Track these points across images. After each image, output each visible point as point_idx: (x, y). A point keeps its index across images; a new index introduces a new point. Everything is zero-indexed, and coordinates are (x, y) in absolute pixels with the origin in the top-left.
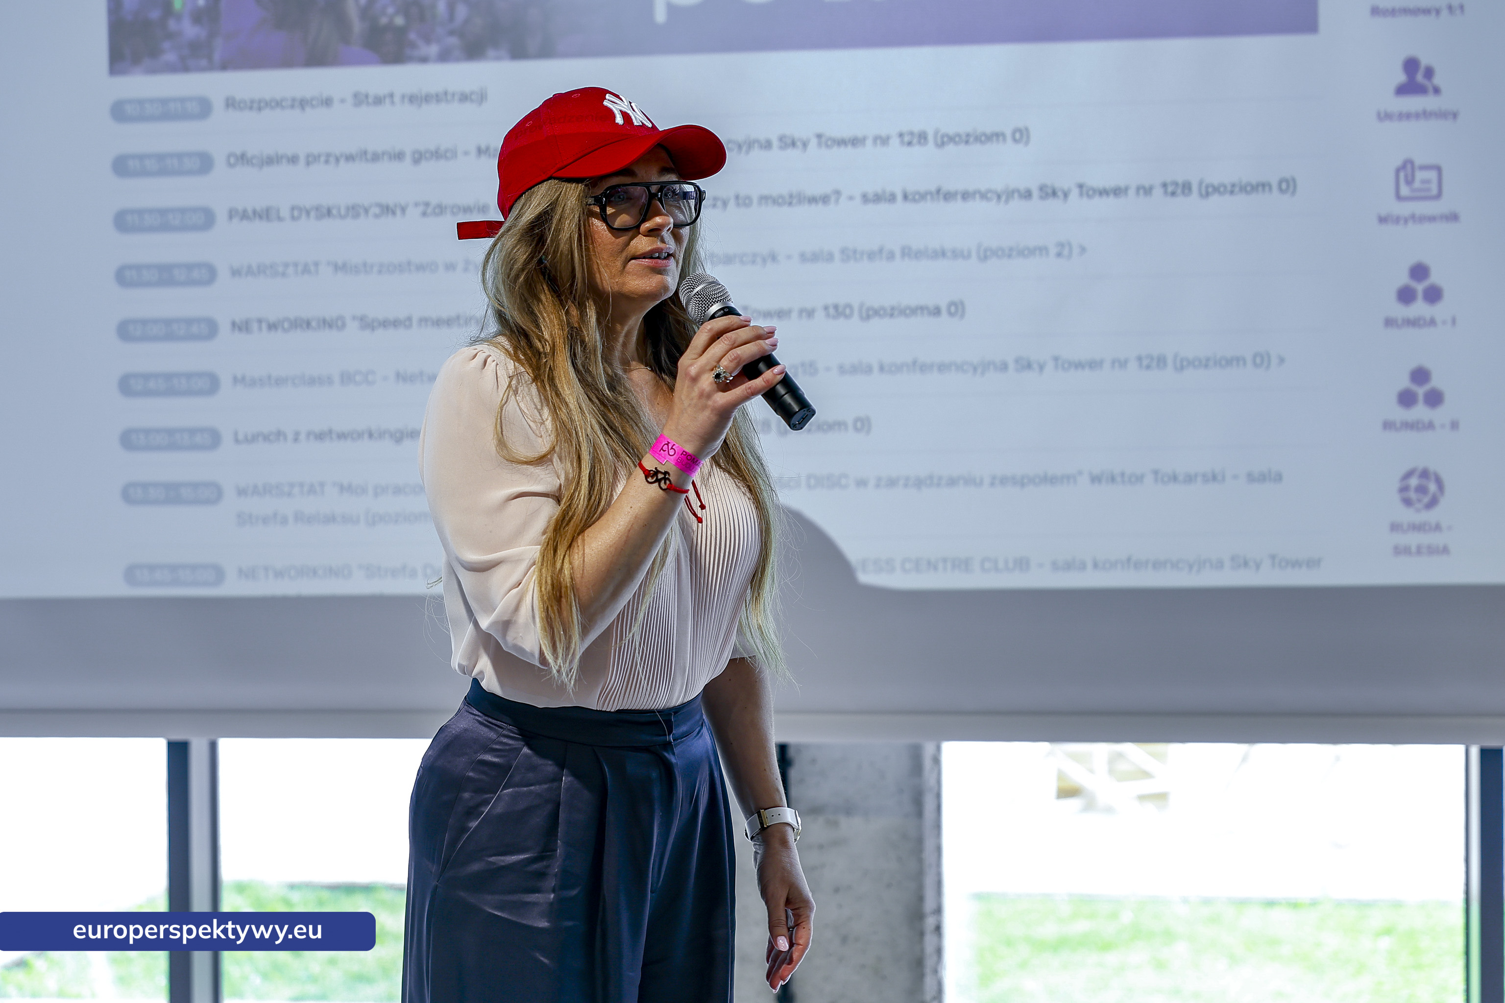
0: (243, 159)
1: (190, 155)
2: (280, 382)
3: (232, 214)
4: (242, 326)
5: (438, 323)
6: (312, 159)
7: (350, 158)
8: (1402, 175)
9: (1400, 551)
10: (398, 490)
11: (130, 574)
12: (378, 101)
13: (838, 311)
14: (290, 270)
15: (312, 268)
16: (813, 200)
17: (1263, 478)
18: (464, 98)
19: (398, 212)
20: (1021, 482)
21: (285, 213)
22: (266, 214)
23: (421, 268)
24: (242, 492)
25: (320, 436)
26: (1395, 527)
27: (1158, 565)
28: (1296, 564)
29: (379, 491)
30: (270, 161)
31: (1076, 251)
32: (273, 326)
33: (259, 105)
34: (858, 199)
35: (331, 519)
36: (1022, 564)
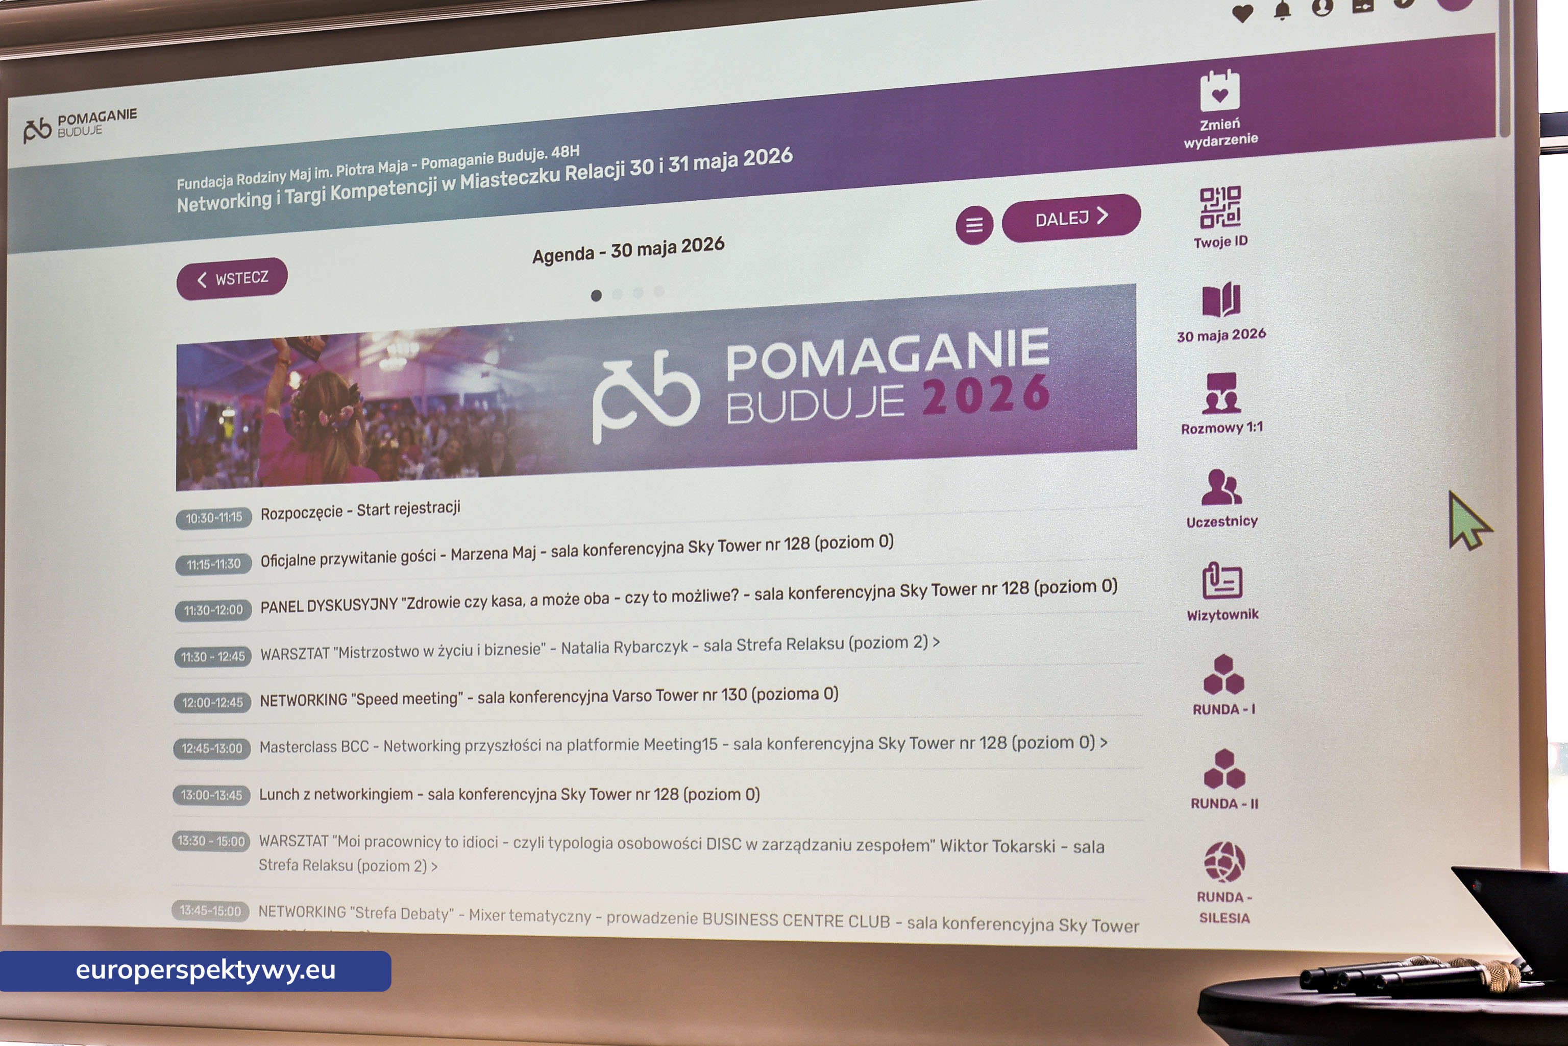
0: (273, 560)
1: (234, 556)
2: (297, 748)
3: (264, 606)
4: (268, 701)
5: (418, 700)
6: (325, 560)
7: (354, 560)
8: (1208, 574)
9: (1206, 918)
10: (384, 843)
11: (177, 909)
12: (377, 511)
13: (735, 694)
14: (307, 654)
15: (323, 652)
16: (716, 597)
17: (1088, 848)
18: (443, 508)
19: (390, 605)
20: (885, 847)
21: (303, 606)
22: (289, 607)
23: (406, 653)
24: (264, 841)
25: (324, 795)
26: (1201, 896)
27: (998, 925)
28: (1116, 928)
29: (370, 843)
30: (295, 561)
31: (931, 642)
32: (292, 702)
33: (287, 515)
34: (753, 596)
35: (331, 866)
36: (883, 921)
